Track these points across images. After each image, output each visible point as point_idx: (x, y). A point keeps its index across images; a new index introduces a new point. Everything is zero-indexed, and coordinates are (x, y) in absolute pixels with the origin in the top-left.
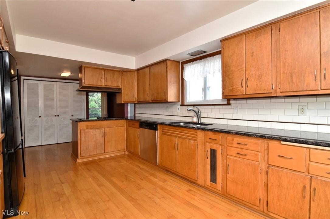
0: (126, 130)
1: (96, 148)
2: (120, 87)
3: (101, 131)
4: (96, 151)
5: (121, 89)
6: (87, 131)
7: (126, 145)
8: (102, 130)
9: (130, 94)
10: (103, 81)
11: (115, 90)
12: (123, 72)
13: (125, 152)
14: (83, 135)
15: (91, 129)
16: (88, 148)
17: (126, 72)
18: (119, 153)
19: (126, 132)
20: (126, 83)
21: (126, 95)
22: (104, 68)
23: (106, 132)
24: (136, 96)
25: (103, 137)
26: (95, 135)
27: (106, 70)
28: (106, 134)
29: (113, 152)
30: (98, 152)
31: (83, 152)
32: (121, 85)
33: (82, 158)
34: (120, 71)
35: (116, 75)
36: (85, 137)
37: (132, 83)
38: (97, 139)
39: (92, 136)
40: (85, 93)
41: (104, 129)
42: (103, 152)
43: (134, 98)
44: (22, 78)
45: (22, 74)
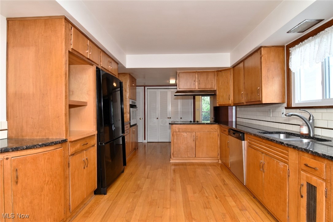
0: (219, 136)
1: (187, 152)
2: (215, 89)
3: (192, 135)
4: (187, 154)
5: (216, 90)
6: (178, 133)
7: (219, 153)
8: (193, 134)
9: (225, 95)
10: (197, 84)
12: (219, 71)
13: (218, 160)
14: (175, 136)
15: (183, 132)
16: (180, 150)
17: (221, 71)
18: (212, 160)
19: (219, 138)
20: (220, 84)
21: (221, 97)
22: (197, 71)
23: (197, 136)
24: (232, 98)
25: (194, 141)
26: (186, 138)
27: (199, 72)
28: (197, 139)
29: (205, 159)
30: (189, 155)
31: (175, 153)
32: (216, 87)
33: (174, 158)
34: (215, 71)
35: (211, 76)
36: (177, 139)
37: (228, 83)
38: (188, 143)
39: (183, 139)
40: (192, 97)
41: (195, 133)
42: (194, 156)
43: (230, 99)
44: (146, 88)
45: (146, 85)
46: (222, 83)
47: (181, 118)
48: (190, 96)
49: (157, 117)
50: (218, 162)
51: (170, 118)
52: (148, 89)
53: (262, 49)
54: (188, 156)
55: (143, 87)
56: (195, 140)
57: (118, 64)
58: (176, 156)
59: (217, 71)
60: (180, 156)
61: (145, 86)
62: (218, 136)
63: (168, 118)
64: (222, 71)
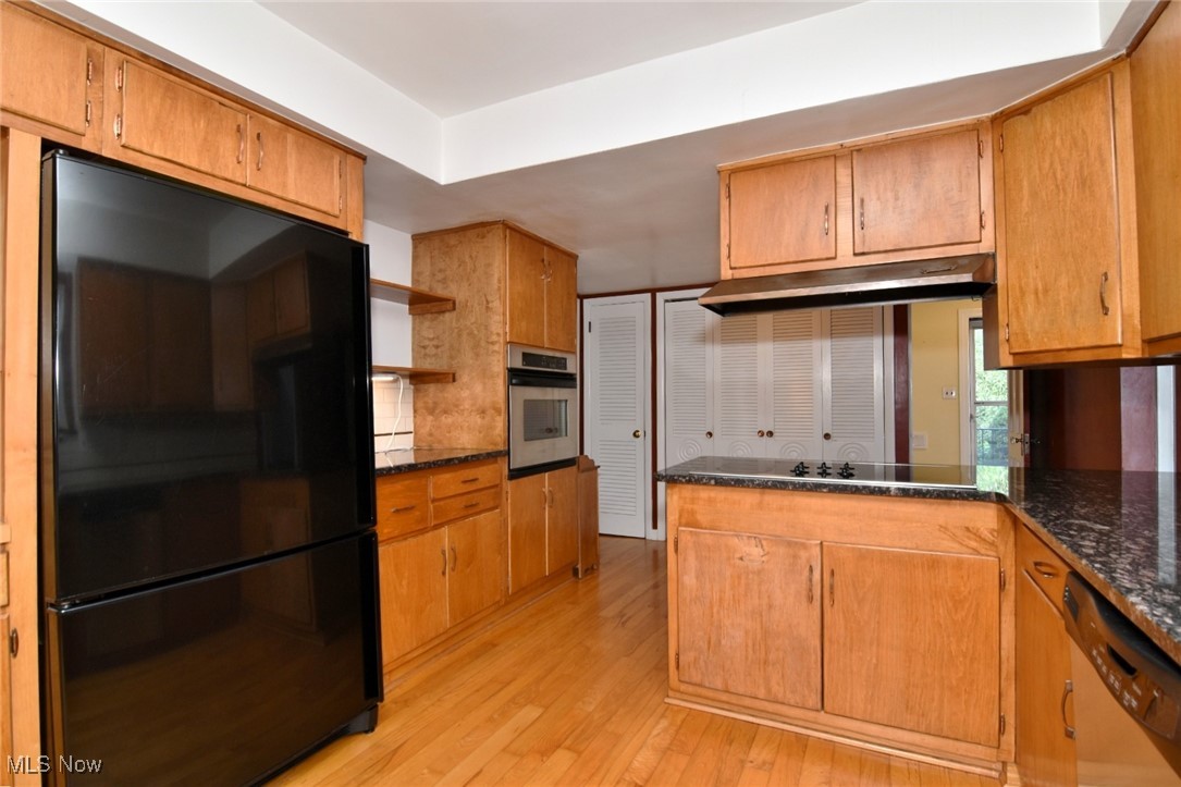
0: (1011, 587)
1: (766, 663)
2: (986, 247)
3: (795, 557)
4: (767, 679)
5: (994, 256)
6: (709, 537)
7: (1010, 717)
8: (803, 554)
9: (1063, 281)
10: (843, 225)
11: (931, 274)
13: (1003, 762)
14: (692, 559)
15: (738, 534)
16: (719, 642)
19: (1008, 607)
20: (1025, 205)
21: (1030, 299)
23: (832, 573)
24: (1126, 296)
25: (811, 599)
26: (759, 572)
27: (859, 150)
28: (833, 589)
29: (889, 733)
30: (777, 689)
31: (692, 655)
32: (988, 232)
33: (683, 687)
34: (980, 121)
35: (947, 164)
36: (700, 575)
38: (770, 607)
39: (739, 577)
41: (817, 550)
42: (814, 700)
44: (660, 297)
45: (661, 283)
46: (1034, 195)
47: (827, 436)
49: (709, 429)
51: (770, 434)
52: (667, 301)
54: (769, 690)
55: (649, 295)
56: (823, 596)
57: (364, 158)
58: (696, 678)
59: (994, 119)
60: (719, 684)
61: (653, 292)
62: (1002, 585)
63: (761, 434)
64: (1034, 110)
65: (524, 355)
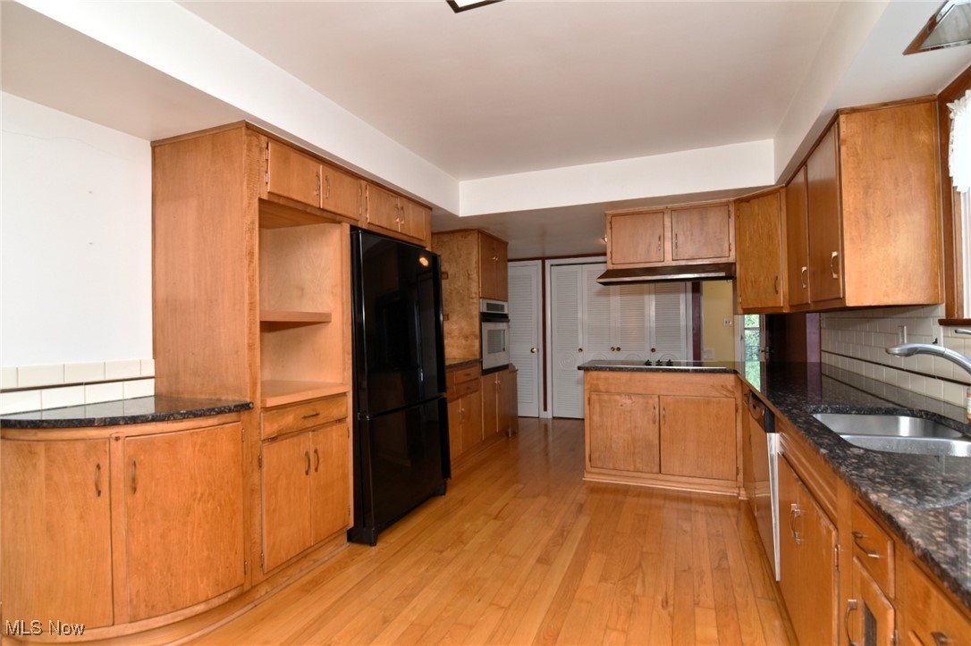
0: (740, 411)
1: (634, 453)
2: (732, 259)
3: (647, 403)
4: (634, 462)
5: (734, 264)
6: (605, 397)
7: (741, 467)
8: (651, 401)
9: (762, 279)
10: (668, 246)
11: (707, 271)
12: (744, 202)
13: (739, 488)
14: (597, 407)
15: (619, 394)
16: (611, 446)
17: (747, 200)
18: (717, 488)
19: (739, 419)
20: (748, 243)
21: (749, 284)
22: (669, 206)
23: (664, 409)
24: (783, 287)
25: (654, 422)
26: (630, 411)
27: (674, 210)
28: (664, 416)
29: (691, 480)
30: (639, 466)
31: (597, 454)
32: (733, 253)
33: (593, 470)
34: (729, 202)
35: (715, 220)
36: (601, 414)
37: (770, 237)
38: (635, 427)
39: (621, 414)
41: (657, 399)
42: (656, 469)
43: (777, 292)
44: (548, 263)
45: (548, 253)
46: (751, 239)
47: (653, 350)
48: (683, 284)
49: (580, 347)
50: (739, 494)
51: (619, 349)
52: (552, 265)
53: (842, 118)
54: (635, 466)
55: (540, 261)
56: (659, 422)
57: (431, 209)
58: (600, 465)
59: (735, 201)
60: (611, 466)
61: (543, 259)
62: (737, 410)
63: (613, 349)
64: (752, 201)
65: (488, 304)
